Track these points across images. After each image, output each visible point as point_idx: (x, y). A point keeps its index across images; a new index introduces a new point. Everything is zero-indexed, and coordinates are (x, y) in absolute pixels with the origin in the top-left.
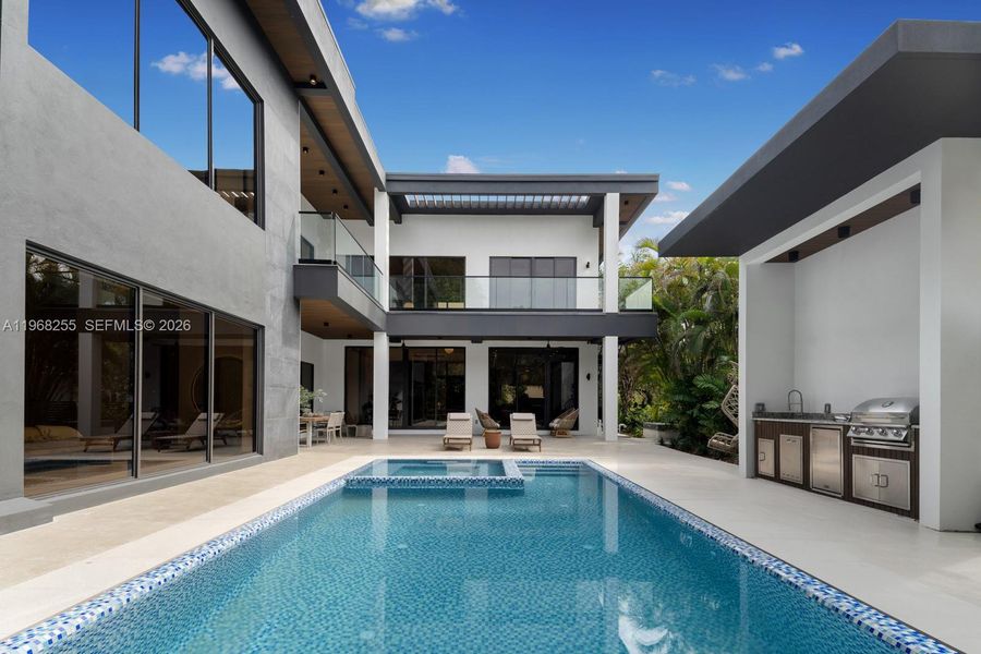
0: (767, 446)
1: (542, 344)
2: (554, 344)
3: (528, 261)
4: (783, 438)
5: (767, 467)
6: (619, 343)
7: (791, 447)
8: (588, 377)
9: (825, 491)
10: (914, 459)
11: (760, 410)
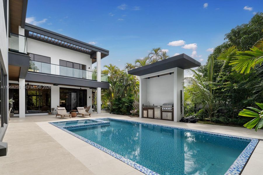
0: (145, 112)
1: (79, 88)
2: (82, 88)
3: (72, 63)
4: (149, 110)
5: (145, 115)
6: (101, 90)
7: (150, 112)
8: (90, 97)
9: (157, 119)
10: (173, 112)
11: (143, 105)
